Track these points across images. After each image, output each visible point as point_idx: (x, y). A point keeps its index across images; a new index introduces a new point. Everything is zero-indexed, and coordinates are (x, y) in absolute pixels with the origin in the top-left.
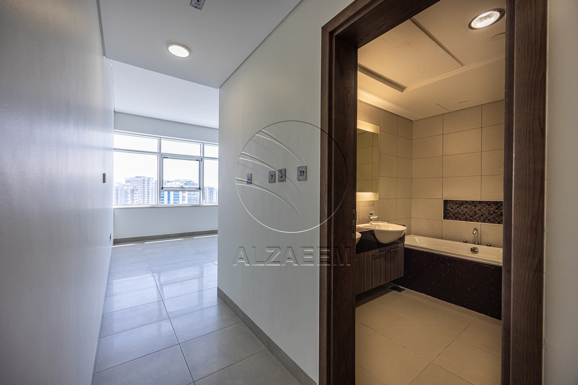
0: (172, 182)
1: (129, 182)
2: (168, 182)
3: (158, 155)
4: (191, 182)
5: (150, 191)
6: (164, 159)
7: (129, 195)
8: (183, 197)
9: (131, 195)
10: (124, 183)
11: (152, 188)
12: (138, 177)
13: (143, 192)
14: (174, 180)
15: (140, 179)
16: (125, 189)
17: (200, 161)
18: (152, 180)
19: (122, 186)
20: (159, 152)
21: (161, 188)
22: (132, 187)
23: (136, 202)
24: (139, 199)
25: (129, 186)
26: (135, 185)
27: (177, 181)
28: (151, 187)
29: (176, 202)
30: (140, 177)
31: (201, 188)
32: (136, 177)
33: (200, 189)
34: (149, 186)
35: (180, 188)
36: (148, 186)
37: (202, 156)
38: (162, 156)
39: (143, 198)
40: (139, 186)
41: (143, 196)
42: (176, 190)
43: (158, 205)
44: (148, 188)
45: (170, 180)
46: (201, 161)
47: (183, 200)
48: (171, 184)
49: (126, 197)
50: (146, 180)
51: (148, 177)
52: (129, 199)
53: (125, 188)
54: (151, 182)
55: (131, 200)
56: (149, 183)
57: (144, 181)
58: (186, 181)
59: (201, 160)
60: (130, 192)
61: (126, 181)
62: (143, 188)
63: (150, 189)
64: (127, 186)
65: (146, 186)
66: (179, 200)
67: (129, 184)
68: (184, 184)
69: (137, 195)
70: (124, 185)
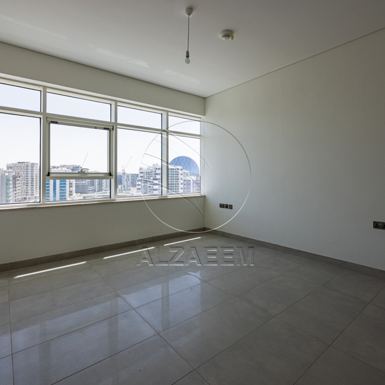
0: (58, 167)
1: (11, 168)
2: (54, 167)
3: (42, 116)
4: (78, 167)
5: (34, 178)
6: (51, 124)
7: (11, 182)
8: (71, 184)
9: (13, 182)
10: (5, 169)
11: (37, 174)
12: (20, 163)
13: (26, 179)
14: (59, 166)
15: (22, 165)
16: (7, 176)
17: (110, 131)
18: (36, 165)
19: (3, 173)
20: (42, 111)
21: (47, 174)
22: (14, 174)
23: (19, 189)
24: (22, 186)
25: (10, 172)
26: (17, 171)
27: (64, 166)
28: (35, 173)
29: (63, 189)
30: (23, 163)
31: (113, 173)
32: (19, 163)
33: (110, 174)
34: (33, 172)
35: (79, 173)
36: (31, 172)
37: (113, 121)
38: (49, 120)
39: (26, 185)
40: (22, 173)
41: (26, 183)
42: (63, 177)
43: (41, 203)
44: (31, 174)
45: (56, 166)
46: (112, 130)
47: (70, 187)
48: (57, 169)
49: (7, 184)
50: (30, 165)
51: (32, 162)
52: (11, 186)
53: (7, 174)
54: (35, 168)
55: (13, 187)
56: (33, 169)
57: (28, 167)
58: (73, 167)
59: (111, 128)
60: (11, 179)
61: (7, 167)
62: (26, 174)
63: (35, 175)
64: (8, 173)
65: (30, 173)
66: (65, 187)
67: (10, 170)
68: (71, 169)
69: (19, 182)
70: (5, 172)
